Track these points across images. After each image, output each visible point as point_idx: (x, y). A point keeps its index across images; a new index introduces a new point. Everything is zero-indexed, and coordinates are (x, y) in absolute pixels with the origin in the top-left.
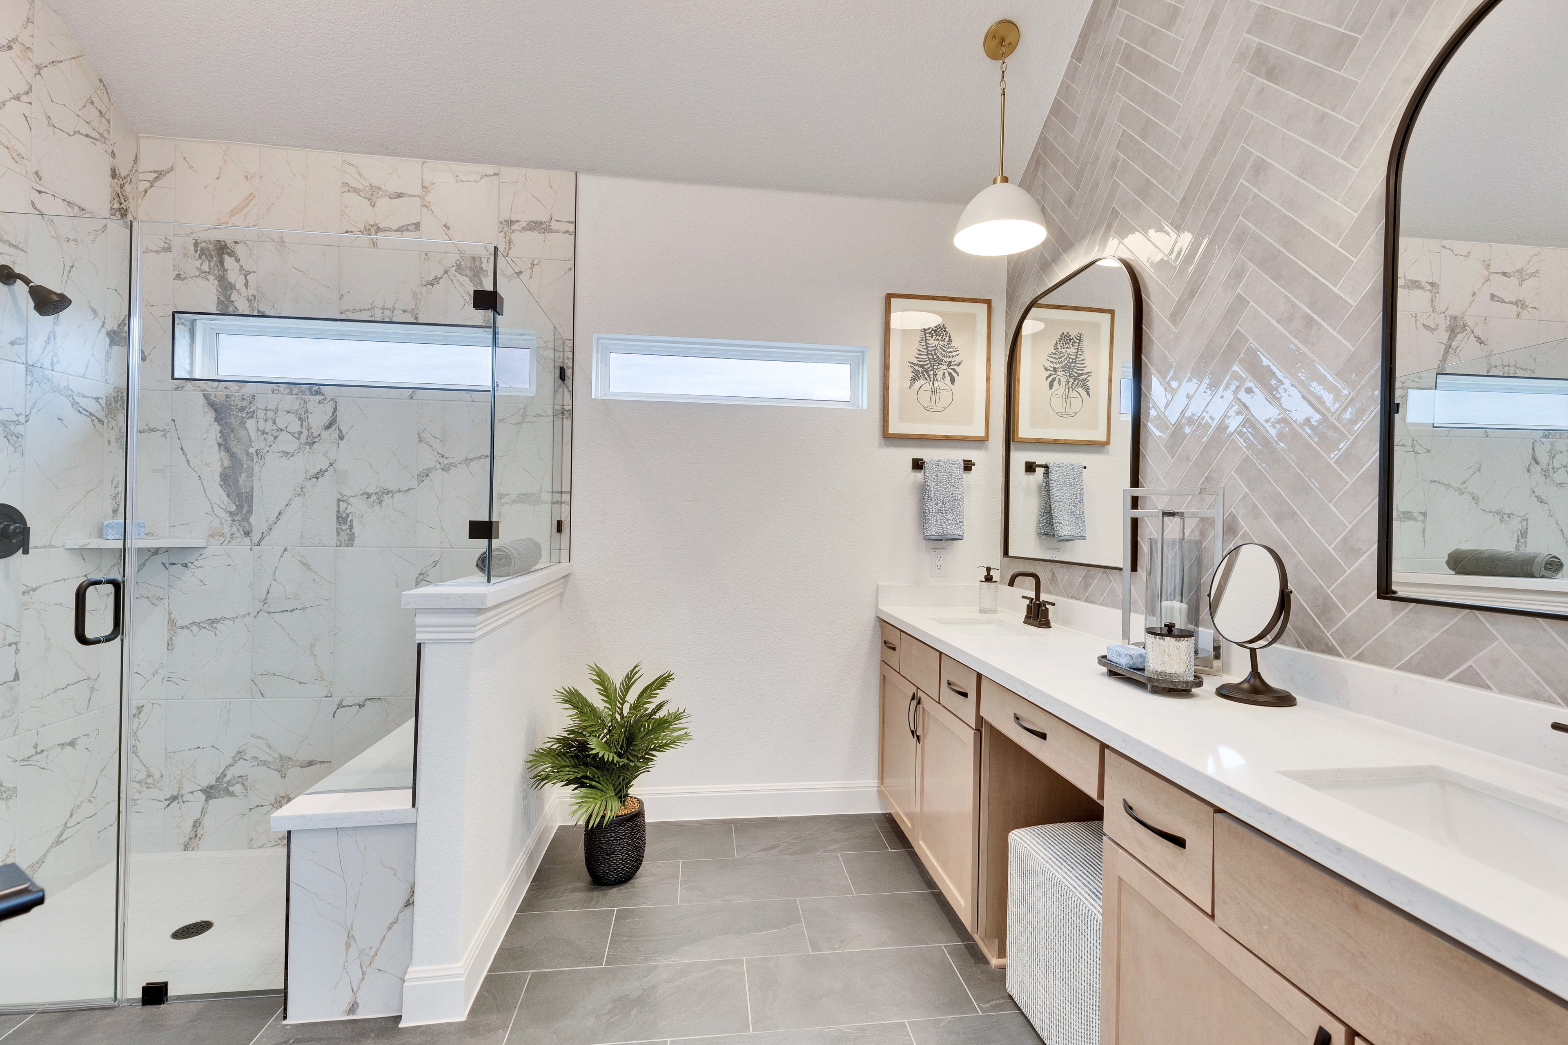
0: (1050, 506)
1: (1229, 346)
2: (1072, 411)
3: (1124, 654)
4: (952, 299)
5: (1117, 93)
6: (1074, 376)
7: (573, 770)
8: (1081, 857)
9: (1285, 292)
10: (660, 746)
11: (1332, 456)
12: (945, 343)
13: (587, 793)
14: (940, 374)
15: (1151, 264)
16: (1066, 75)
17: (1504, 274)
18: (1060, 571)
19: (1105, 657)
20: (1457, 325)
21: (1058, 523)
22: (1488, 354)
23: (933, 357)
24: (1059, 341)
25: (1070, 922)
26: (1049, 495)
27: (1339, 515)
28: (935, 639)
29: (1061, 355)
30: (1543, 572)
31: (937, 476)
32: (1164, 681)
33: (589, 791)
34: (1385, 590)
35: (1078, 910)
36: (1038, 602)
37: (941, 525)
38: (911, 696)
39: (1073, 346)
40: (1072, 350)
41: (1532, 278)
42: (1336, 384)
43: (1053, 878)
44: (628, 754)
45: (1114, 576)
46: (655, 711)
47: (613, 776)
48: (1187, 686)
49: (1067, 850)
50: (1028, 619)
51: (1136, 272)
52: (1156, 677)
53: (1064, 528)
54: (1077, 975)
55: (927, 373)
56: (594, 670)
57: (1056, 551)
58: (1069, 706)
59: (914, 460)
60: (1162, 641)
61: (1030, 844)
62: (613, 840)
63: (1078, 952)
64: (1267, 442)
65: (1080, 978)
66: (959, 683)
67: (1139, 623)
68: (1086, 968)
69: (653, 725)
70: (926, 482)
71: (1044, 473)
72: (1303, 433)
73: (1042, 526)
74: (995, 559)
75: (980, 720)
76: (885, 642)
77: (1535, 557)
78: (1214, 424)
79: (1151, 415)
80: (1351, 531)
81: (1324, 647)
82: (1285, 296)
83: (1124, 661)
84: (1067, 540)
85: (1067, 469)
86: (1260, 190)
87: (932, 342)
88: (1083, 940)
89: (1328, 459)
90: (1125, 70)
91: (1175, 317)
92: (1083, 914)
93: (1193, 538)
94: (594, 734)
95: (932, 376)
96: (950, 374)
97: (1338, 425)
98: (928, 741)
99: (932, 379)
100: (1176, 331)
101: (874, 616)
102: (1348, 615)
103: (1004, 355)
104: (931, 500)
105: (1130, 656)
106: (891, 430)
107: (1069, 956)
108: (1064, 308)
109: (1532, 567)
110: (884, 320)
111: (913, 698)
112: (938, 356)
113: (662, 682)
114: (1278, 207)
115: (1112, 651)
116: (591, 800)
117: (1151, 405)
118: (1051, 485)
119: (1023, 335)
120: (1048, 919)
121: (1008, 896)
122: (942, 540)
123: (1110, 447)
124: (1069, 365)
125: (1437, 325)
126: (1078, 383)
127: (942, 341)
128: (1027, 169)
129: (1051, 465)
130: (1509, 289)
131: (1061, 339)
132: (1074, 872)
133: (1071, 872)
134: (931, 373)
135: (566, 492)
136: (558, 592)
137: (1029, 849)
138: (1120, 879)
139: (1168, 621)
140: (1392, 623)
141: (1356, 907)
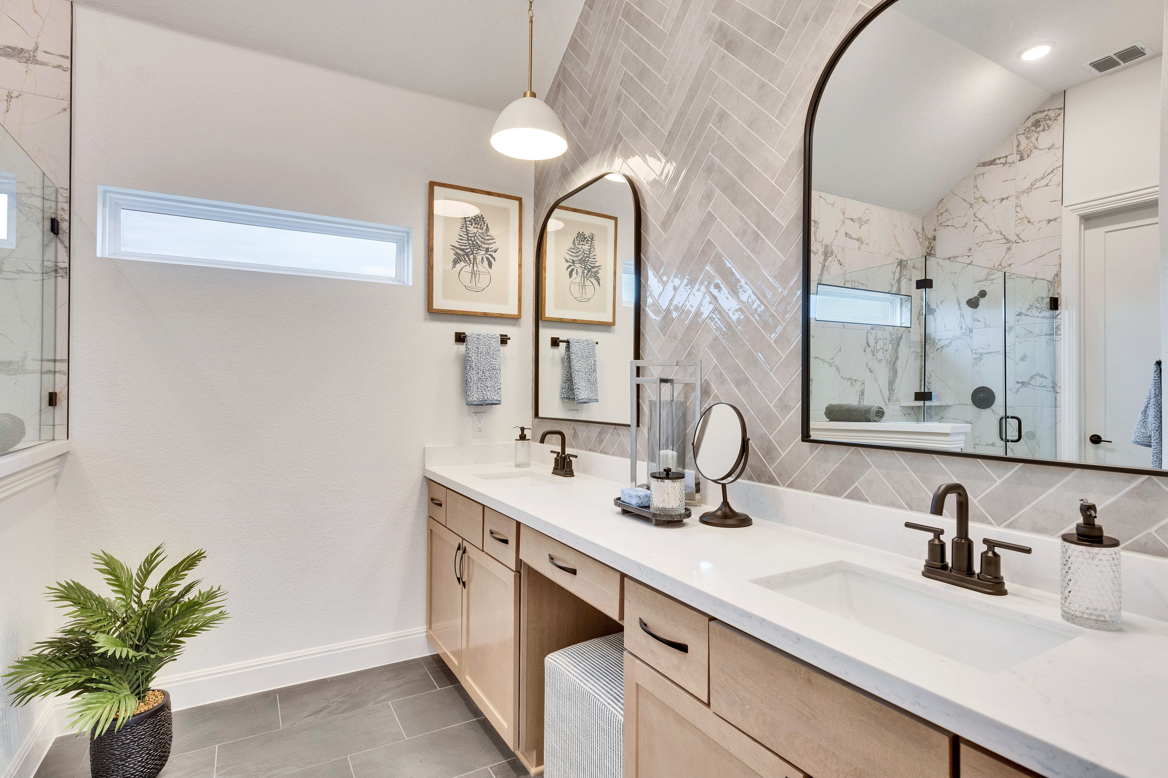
0: (571, 374)
1: (703, 251)
2: (586, 297)
3: (634, 496)
4: (489, 193)
5: (620, 40)
6: (588, 268)
7: (72, 675)
8: (604, 669)
9: (740, 213)
10: (189, 631)
11: (772, 336)
12: (483, 231)
13: (92, 699)
14: (479, 258)
15: (647, 182)
16: (580, 17)
17: (852, 220)
18: (580, 428)
19: (619, 499)
20: (828, 252)
21: (577, 388)
22: (844, 272)
23: (473, 242)
24: (577, 238)
25: (596, 725)
26: (570, 366)
27: (776, 380)
28: (478, 493)
29: (578, 250)
30: (875, 418)
31: (477, 348)
32: (665, 515)
33: (95, 695)
34: (806, 437)
35: (603, 714)
36: (563, 456)
37: (482, 391)
38: (457, 546)
39: (587, 243)
40: (586, 247)
41: (866, 224)
42: (774, 283)
43: (583, 690)
44: (148, 646)
45: (623, 431)
46: (182, 594)
47: (128, 673)
48: (681, 518)
49: (593, 664)
50: (555, 470)
51: (635, 186)
52: (658, 512)
53: (582, 394)
54: (603, 769)
55: (468, 256)
56: (102, 558)
57: (575, 412)
58: (596, 544)
59: (457, 334)
60: (662, 483)
61: (563, 664)
62: (130, 742)
63: (603, 749)
64: (729, 326)
65: (605, 772)
66: (500, 532)
67: (643, 469)
68: (610, 762)
69: (180, 610)
70: (468, 353)
71: (566, 347)
72: (753, 319)
73: (565, 391)
74: (527, 420)
75: (519, 562)
76: (432, 500)
77: (871, 408)
78: (693, 310)
79: (648, 302)
80: (784, 392)
81: (768, 479)
82: (741, 217)
83: (634, 502)
84: (584, 403)
85: (583, 344)
86: (723, 133)
87: (472, 229)
88: (607, 739)
89: (770, 339)
90: (626, 23)
91: (665, 225)
92: (607, 718)
93: (680, 400)
94: (102, 630)
95: (472, 260)
96: (488, 259)
97: (776, 315)
98: (472, 586)
99: (472, 262)
100: (666, 236)
101: (421, 476)
102: (783, 454)
103: (533, 247)
104: (473, 369)
105: (639, 496)
106: (436, 306)
107: (596, 755)
108: (580, 212)
109: (869, 415)
110: (427, 205)
111: (459, 549)
112: (477, 243)
113: (191, 562)
114: (735, 148)
115: (625, 494)
116: (98, 705)
117: (648, 294)
118: (571, 357)
119: (548, 231)
120: (578, 726)
121: (545, 712)
122: (482, 405)
123: (616, 328)
124: (584, 258)
125: (818, 250)
126: (591, 274)
127: (480, 229)
128: (550, 91)
129: (571, 340)
130: (853, 229)
131: (578, 237)
132: (599, 682)
133: (596, 683)
134: (471, 257)
135: (61, 361)
136: (51, 474)
137: (562, 669)
138: (637, 685)
139: (665, 467)
140: (810, 459)
141: (810, 681)
